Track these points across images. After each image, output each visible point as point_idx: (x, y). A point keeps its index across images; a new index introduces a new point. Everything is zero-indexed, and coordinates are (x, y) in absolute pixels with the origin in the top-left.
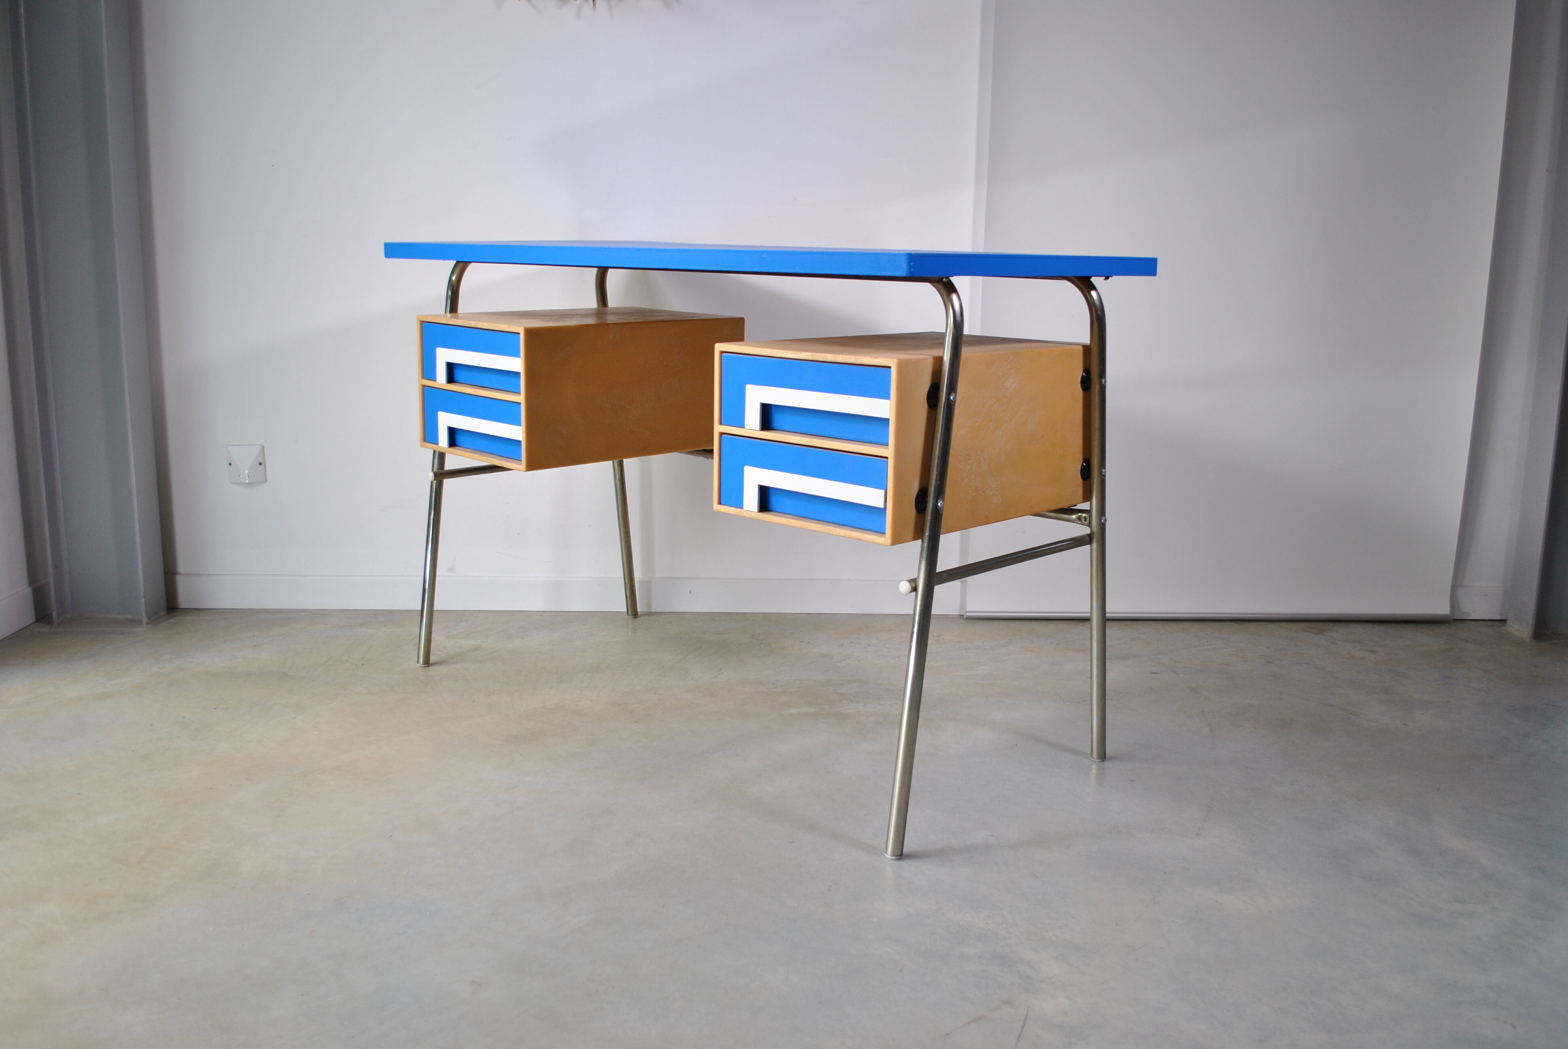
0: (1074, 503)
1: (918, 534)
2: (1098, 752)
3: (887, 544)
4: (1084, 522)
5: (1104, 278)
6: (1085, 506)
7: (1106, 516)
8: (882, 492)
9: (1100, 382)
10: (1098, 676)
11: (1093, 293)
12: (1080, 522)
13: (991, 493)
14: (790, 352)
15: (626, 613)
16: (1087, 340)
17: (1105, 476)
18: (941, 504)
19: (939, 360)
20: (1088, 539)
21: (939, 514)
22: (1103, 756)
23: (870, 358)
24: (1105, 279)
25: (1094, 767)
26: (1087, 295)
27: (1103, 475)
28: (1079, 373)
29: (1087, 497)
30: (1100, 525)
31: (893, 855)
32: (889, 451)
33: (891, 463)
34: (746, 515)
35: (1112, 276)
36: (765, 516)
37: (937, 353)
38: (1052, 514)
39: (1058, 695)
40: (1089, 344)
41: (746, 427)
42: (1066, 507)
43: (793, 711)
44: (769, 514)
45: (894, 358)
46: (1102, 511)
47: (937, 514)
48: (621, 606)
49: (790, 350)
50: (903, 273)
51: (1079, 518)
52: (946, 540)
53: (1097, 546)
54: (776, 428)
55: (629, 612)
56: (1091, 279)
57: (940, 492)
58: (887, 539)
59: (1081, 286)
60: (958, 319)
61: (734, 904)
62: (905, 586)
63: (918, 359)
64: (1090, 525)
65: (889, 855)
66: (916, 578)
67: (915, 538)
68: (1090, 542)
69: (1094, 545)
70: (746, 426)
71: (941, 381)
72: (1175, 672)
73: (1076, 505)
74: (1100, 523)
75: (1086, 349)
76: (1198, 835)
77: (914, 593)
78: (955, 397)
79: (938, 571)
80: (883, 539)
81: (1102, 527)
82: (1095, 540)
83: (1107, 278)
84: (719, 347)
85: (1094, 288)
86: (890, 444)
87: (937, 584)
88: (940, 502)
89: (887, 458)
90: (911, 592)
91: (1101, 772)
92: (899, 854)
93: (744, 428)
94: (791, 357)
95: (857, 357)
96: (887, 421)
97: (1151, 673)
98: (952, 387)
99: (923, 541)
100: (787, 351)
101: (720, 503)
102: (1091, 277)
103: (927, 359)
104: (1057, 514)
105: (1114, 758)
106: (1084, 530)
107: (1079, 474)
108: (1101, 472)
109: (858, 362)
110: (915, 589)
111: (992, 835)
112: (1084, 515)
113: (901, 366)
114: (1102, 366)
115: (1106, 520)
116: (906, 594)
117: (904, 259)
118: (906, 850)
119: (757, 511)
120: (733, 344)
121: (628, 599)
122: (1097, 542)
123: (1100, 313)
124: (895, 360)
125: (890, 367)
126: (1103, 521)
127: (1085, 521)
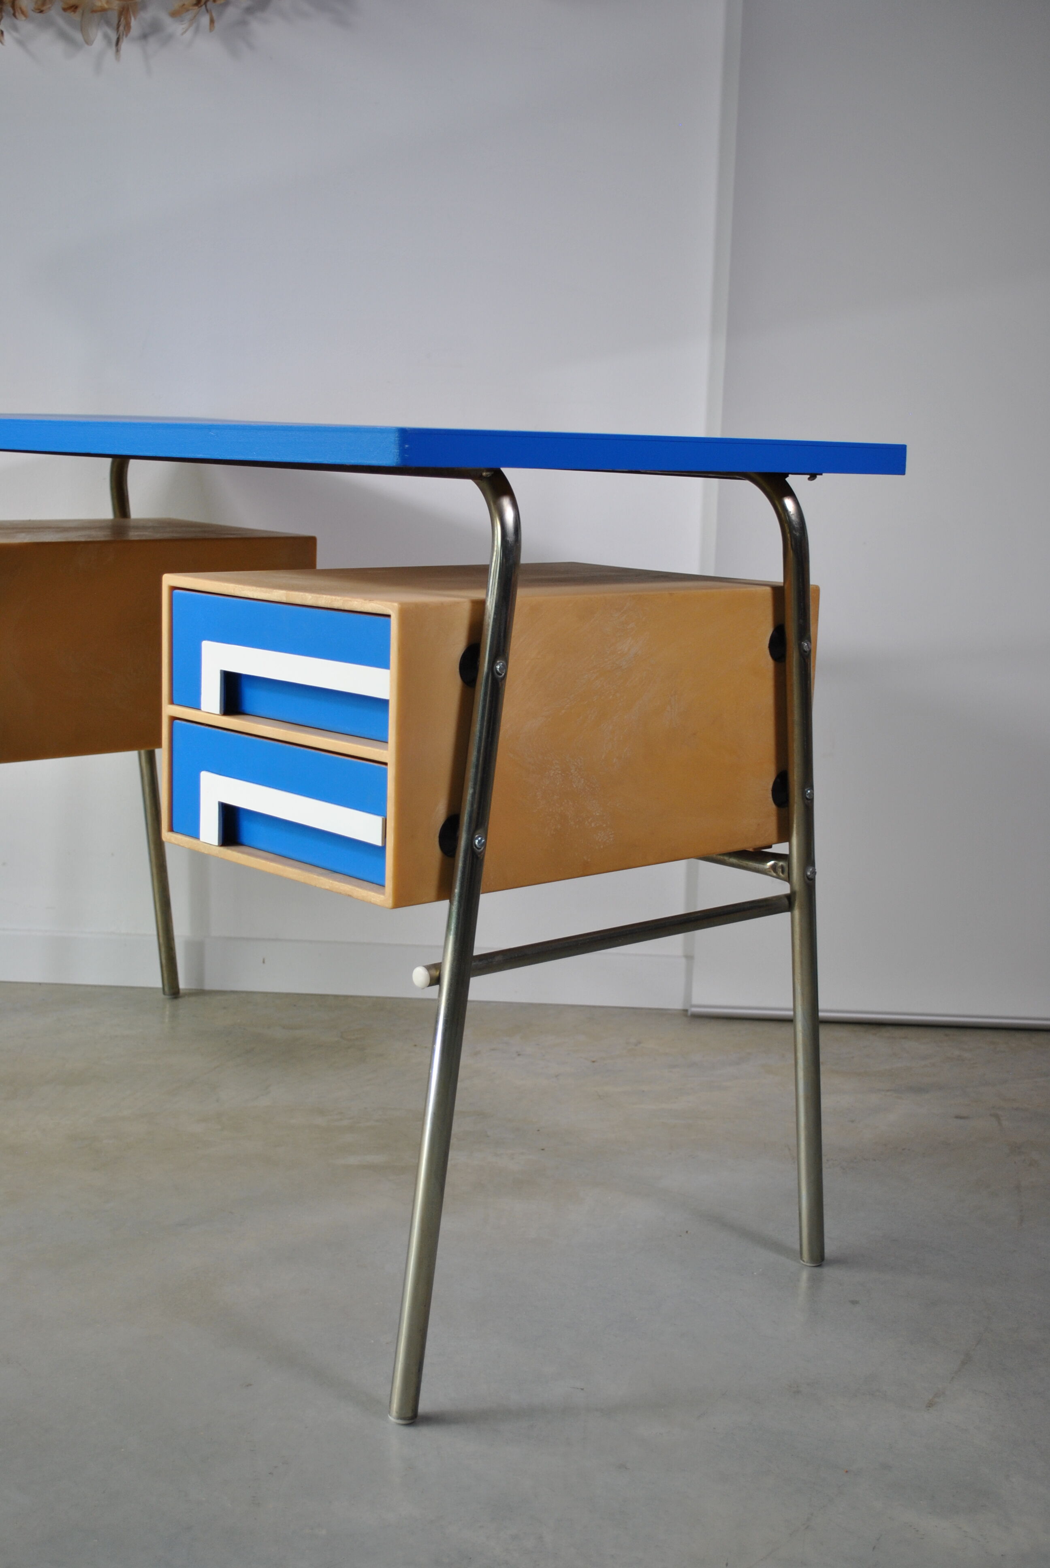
0: (765, 843)
1: (444, 892)
2: (811, 1251)
3: (387, 906)
4: (781, 874)
5: (809, 476)
6: (781, 848)
7: (816, 868)
8: (378, 820)
9: (800, 646)
10: (807, 1127)
11: (789, 503)
12: (775, 874)
13: (593, 825)
14: (258, 588)
15: (161, 991)
16: (777, 576)
17: (812, 800)
18: (479, 842)
19: (479, 606)
20: (786, 902)
21: (477, 858)
22: (819, 1258)
23: (363, 601)
24: (809, 479)
25: (805, 1275)
26: (777, 503)
27: (807, 799)
28: (767, 631)
29: (784, 835)
30: (805, 882)
31: (400, 1417)
32: (387, 753)
33: (391, 772)
34: (203, 851)
35: (821, 474)
36: (232, 854)
37: (478, 595)
38: (733, 860)
39: (790, 1149)
40: (782, 585)
41: (202, 709)
42: (751, 850)
43: (353, 1160)
44: (234, 850)
45: (395, 602)
46: (808, 858)
47: (475, 859)
48: (154, 979)
49: (260, 586)
50: (391, 459)
51: (774, 867)
52: (487, 902)
53: (801, 913)
54: (248, 712)
55: (166, 989)
56: (787, 479)
57: (480, 821)
58: (384, 897)
59: (768, 489)
60: (511, 537)
61: (104, 1492)
62: (420, 975)
63: (442, 604)
64: (789, 879)
65: (393, 1418)
66: (441, 963)
67: (440, 897)
68: (790, 908)
69: (797, 912)
70: (203, 707)
71: (482, 640)
72: (997, 1117)
73: (770, 847)
74: (804, 876)
75: (778, 592)
76: (930, 1405)
77: (437, 987)
78: (505, 667)
79: (476, 952)
80: (382, 896)
81: (810, 884)
82: (797, 904)
83: (813, 477)
84: (169, 580)
85: (790, 493)
86: (390, 741)
87: (472, 977)
88: (477, 838)
89: (386, 764)
90: (431, 985)
91: (815, 1282)
92: (410, 1414)
93: (199, 709)
94: (259, 597)
95: (347, 598)
96: (385, 702)
97: (957, 1117)
98: (501, 650)
99: (451, 903)
100: (254, 588)
101: (171, 829)
102: (787, 475)
103: (458, 603)
104: (741, 861)
105: (840, 1261)
106: (780, 888)
107: (770, 795)
108: (803, 793)
109: (347, 607)
110: (436, 981)
111: (582, 1389)
112: (781, 863)
113: (406, 614)
114: (801, 621)
115: (814, 873)
116: (423, 989)
117: (394, 438)
118: (424, 1406)
119: (217, 844)
120: (186, 576)
121: (164, 969)
122: (801, 908)
123: (798, 534)
124: (396, 605)
125: (389, 616)
126: (809, 873)
127: (783, 872)
